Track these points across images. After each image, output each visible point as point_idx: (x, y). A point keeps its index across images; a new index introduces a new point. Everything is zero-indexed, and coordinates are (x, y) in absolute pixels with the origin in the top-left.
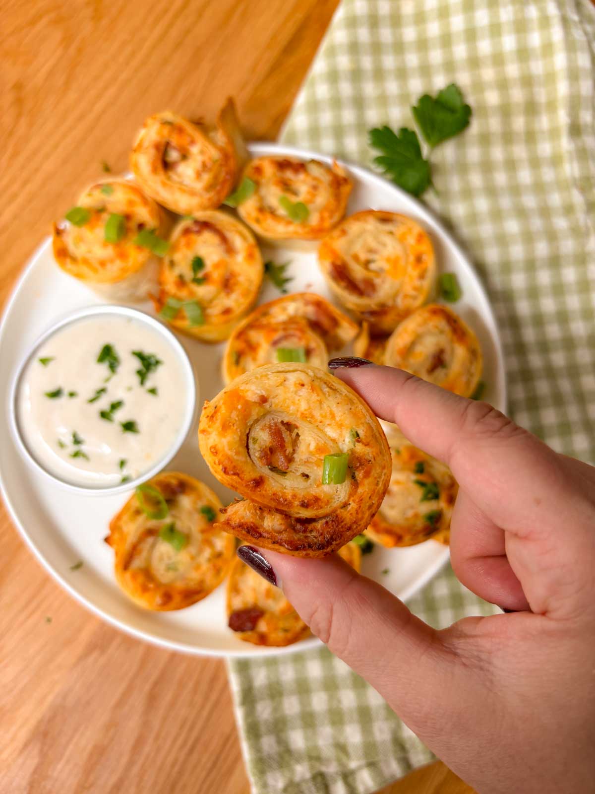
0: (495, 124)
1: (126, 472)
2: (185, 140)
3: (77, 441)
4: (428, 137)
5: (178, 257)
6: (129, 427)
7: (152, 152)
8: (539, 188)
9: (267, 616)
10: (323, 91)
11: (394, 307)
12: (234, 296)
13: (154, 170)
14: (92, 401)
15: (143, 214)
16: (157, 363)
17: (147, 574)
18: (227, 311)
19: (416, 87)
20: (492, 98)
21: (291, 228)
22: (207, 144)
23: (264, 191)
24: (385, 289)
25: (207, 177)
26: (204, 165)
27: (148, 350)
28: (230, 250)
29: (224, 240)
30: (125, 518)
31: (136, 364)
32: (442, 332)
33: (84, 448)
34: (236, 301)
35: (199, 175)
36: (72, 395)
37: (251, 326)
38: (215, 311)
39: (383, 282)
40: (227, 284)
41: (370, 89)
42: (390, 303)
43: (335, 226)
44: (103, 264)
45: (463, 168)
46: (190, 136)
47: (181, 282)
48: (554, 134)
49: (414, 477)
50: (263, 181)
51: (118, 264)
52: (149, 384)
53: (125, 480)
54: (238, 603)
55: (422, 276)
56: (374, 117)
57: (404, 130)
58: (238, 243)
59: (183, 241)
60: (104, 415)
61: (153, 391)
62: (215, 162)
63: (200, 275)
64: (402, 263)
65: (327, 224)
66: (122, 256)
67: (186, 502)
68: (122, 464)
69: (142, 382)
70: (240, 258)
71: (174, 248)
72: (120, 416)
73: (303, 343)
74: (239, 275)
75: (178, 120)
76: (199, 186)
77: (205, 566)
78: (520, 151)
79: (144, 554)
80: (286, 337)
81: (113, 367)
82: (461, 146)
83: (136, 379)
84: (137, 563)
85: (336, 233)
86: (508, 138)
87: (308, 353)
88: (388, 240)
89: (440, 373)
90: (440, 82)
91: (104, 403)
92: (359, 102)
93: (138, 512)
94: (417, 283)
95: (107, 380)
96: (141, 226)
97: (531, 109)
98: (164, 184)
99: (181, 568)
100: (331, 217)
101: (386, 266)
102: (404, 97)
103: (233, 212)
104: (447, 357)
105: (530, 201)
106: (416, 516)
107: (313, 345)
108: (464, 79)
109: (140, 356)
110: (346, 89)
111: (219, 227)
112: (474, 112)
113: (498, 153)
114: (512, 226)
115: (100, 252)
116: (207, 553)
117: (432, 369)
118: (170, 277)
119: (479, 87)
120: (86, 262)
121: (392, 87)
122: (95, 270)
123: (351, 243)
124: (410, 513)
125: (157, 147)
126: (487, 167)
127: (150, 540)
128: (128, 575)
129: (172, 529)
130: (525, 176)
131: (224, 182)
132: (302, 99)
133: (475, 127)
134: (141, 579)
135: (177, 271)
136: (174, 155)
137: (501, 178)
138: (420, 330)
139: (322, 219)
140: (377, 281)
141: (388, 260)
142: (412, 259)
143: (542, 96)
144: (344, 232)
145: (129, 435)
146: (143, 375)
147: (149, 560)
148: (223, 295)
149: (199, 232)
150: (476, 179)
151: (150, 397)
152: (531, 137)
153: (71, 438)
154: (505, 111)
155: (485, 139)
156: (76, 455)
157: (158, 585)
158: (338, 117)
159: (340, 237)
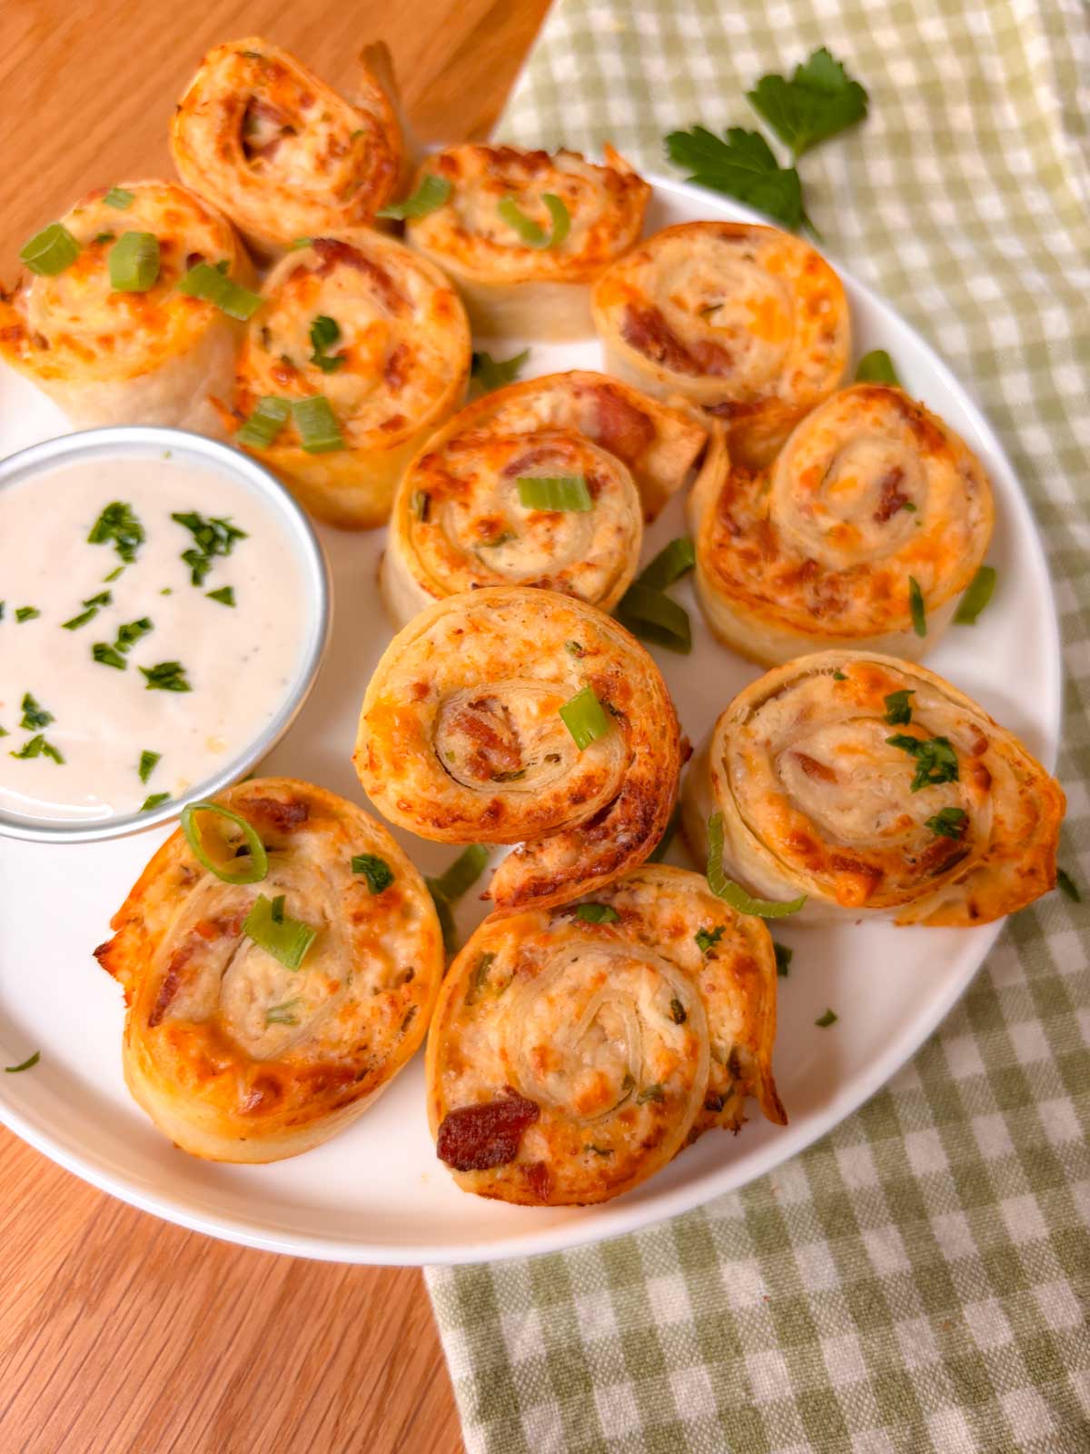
0: (916, 116)
1: (157, 784)
2: (292, 94)
3: (34, 716)
4: (787, 137)
5: (278, 322)
6: (166, 677)
7: (219, 113)
8: (1023, 224)
9: (546, 1118)
10: (565, 67)
11: (775, 399)
12: (408, 392)
13: (225, 152)
14: (72, 625)
15: (200, 238)
16: (234, 534)
17: (214, 1032)
18: (395, 423)
19: (750, 66)
20: (903, 74)
21: (530, 262)
22: (335, 99)
23: (462, 204)
24: (752, 361)
25: (339, 169)
26: (332, 142)
27: (210, 509)
28: (396, 300)
29: (383, 279)
30: (153, 893)
31: (184, 539)
32: (892, 434)
33: (50, 734)
34: (412, 402)
35: (322, 165)
36: (25, 614)
37: (453, 444)
38: (365, 427)
39: (747, 348)
40: (393, 368)
41: (658, 68)
42: (766, 390)
43: (625, 253)
44: (107, 341)
45: (865, 196)
46: (299, 83)
47: (287, 368)
48: (1033, 132)
49: (886, 733)
50: (462, 183)
51: (142, 335)
52: (213, 581)
53: (154, 803)
54: (462, 1095)
55: (828, 336)
56: (672, 115)
57: (736, 132)
58: (414, 286)
59: (291, 290)
60: (101, 653)
61: (224, 596)
62: (354, 137)
63: (331, 353)
64: (781, 310)
65: (608, 248)
66: (153, 321)
67: (313, 845)
68: (148, 762)
69: (197, 579)
70: (420, 315)
71: (270, 307)
72: (143, 654)
73: (578, 468)
74: (418, 348)
75: (274, 53)
76: (323, 187)
77: (368, 1003)
78: (972, 165)
79: (205, 981)
80: (538, 458)
81: (126, 551)
82: (856, 155)
83: (184, 571)
84: (186, 1005)
85: (629, 262)
86: (945, 142)
87: (594, 487)
88: (745, 271)
89: (901, 519)
90: (793, 56)
91: (103, 628)
92: (640, 89)
93: (187, 880)
94: (822, 348)
95: (112, 577)
96: (194, 258)
97: (981, 92)
98: (245, 182)
99: (305, 1015)
100: (614, 236)
101: (748, 318)
102: (727, 83)
103: (398, 230)
104: (910, 487)
105: (1011, 246)
106: (907, 822)
107: (601, 470)
108: (842, 47)
109: (193, 522)
110: (612, 64)
111: (371, 257)
112: (873, 97)
113: (929, 169)
114: (986, 287)
115: (100, 319)
116: (373, 972)
117: (884, 515)
118: (260, 364)
119: (875, 59)
120: (66, 340)
121: (703, 66)
122: (89, 356)
123: (664, 277)
124: (890, 820)
125: (229, 105)
126: (912, 193)
127: (220, 946)
128: (161, 1037)
129: (278, 912)
130: (991, 206)
131: (379, 175)
132: (525, 84)
133: (877, 123)
134: (197, 1046)
135: (276, 351)
136: (266, 129)
137: (943, 211)
138: (846, 431)
139: (595, 241)
140: (731, 345)
141: (751, 304)
142: (801, 303)
143: (997, 71)
144: (647, 257)
145: (167, 697)
146: (197, 564)
147: (218, 996)
148: (384, 390)
149: (326, 269)
150: (894, 214)
151: (216, 606)
152: (989, 141)
153: (20, 715)
154: (933, 93)
155: (901, 143)
156: (27, 752)
157: (243, 1061)
158: (600, 112)
159: (638, 264)
